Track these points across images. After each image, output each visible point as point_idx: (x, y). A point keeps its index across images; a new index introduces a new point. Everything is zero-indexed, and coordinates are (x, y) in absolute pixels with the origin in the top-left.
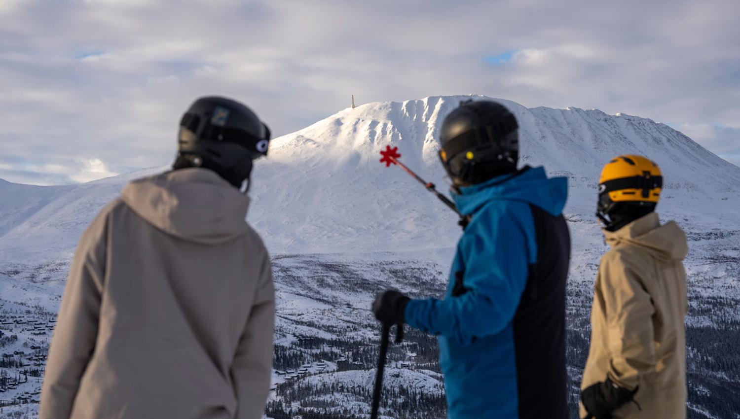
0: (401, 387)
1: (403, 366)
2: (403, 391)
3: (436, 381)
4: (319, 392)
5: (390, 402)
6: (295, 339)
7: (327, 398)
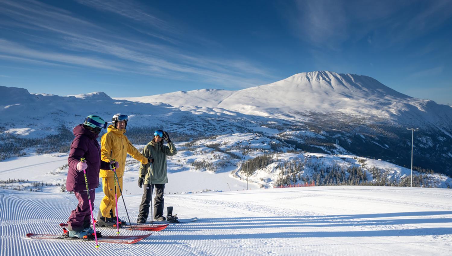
0: (306, 135)
1: (306, 131)
2: (306, 136)
3: (314, 134)
4: (288, 136)
5: (303, 138)
6: (283, 124)
7: (290, 137)
